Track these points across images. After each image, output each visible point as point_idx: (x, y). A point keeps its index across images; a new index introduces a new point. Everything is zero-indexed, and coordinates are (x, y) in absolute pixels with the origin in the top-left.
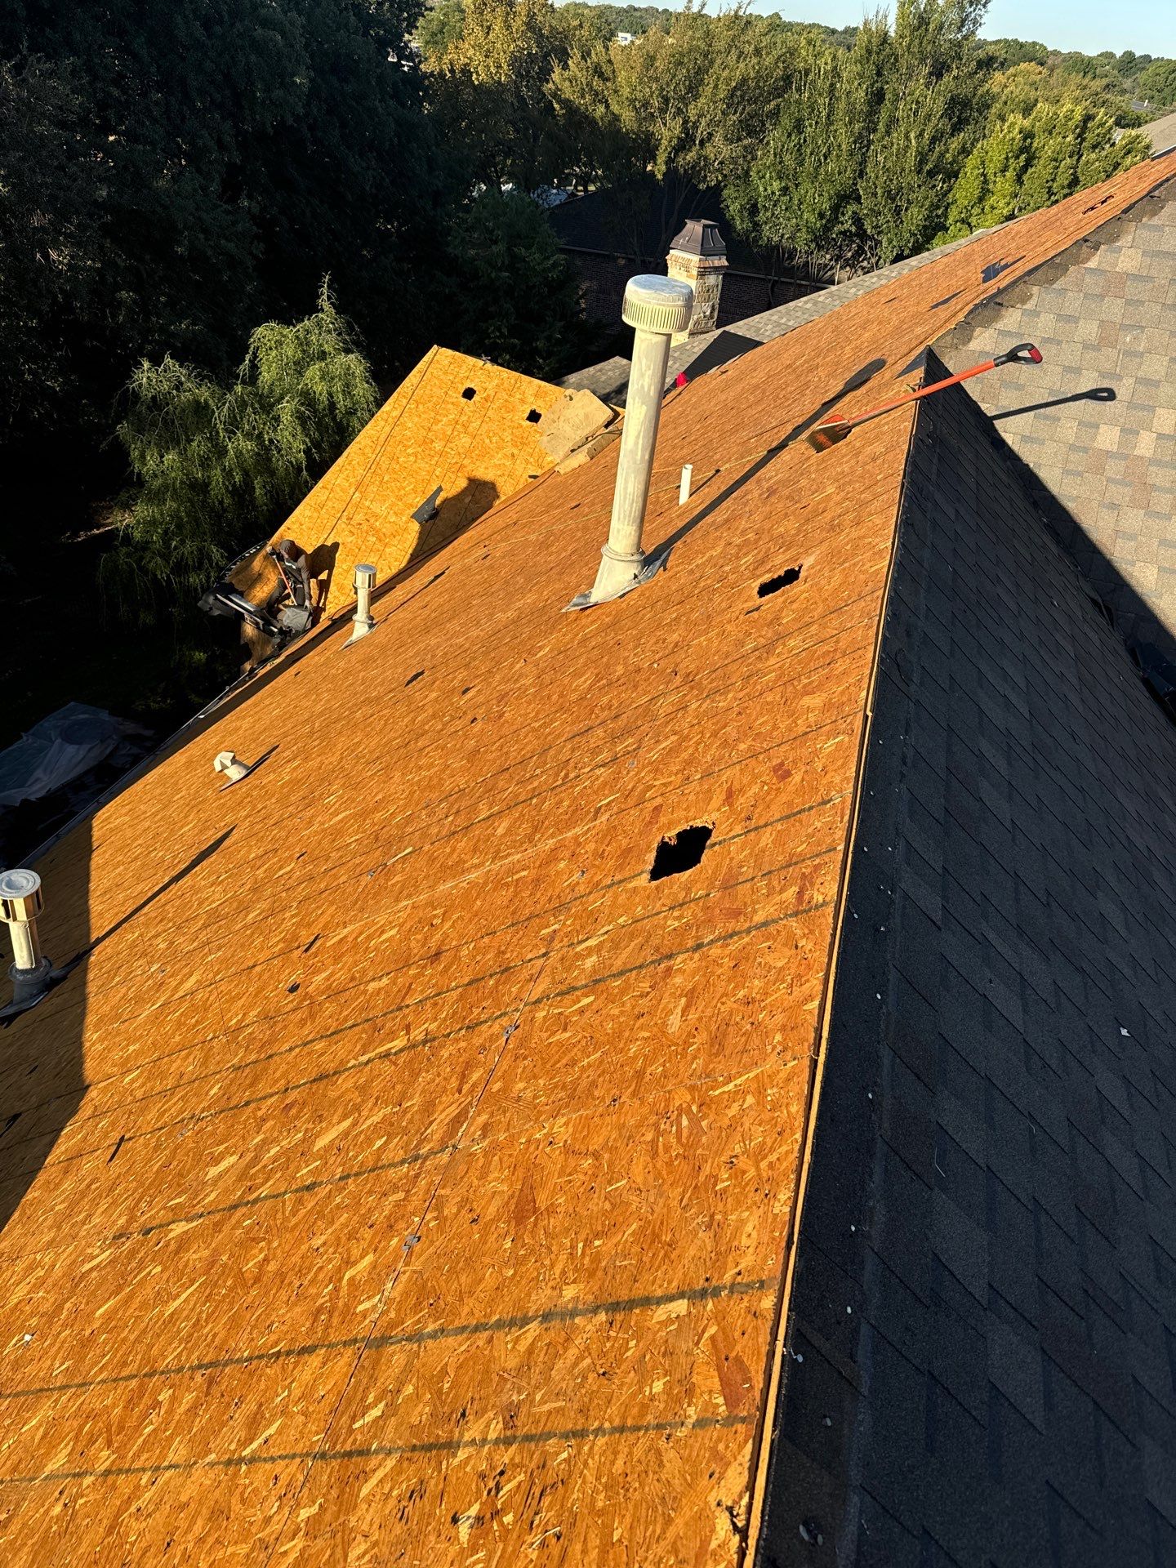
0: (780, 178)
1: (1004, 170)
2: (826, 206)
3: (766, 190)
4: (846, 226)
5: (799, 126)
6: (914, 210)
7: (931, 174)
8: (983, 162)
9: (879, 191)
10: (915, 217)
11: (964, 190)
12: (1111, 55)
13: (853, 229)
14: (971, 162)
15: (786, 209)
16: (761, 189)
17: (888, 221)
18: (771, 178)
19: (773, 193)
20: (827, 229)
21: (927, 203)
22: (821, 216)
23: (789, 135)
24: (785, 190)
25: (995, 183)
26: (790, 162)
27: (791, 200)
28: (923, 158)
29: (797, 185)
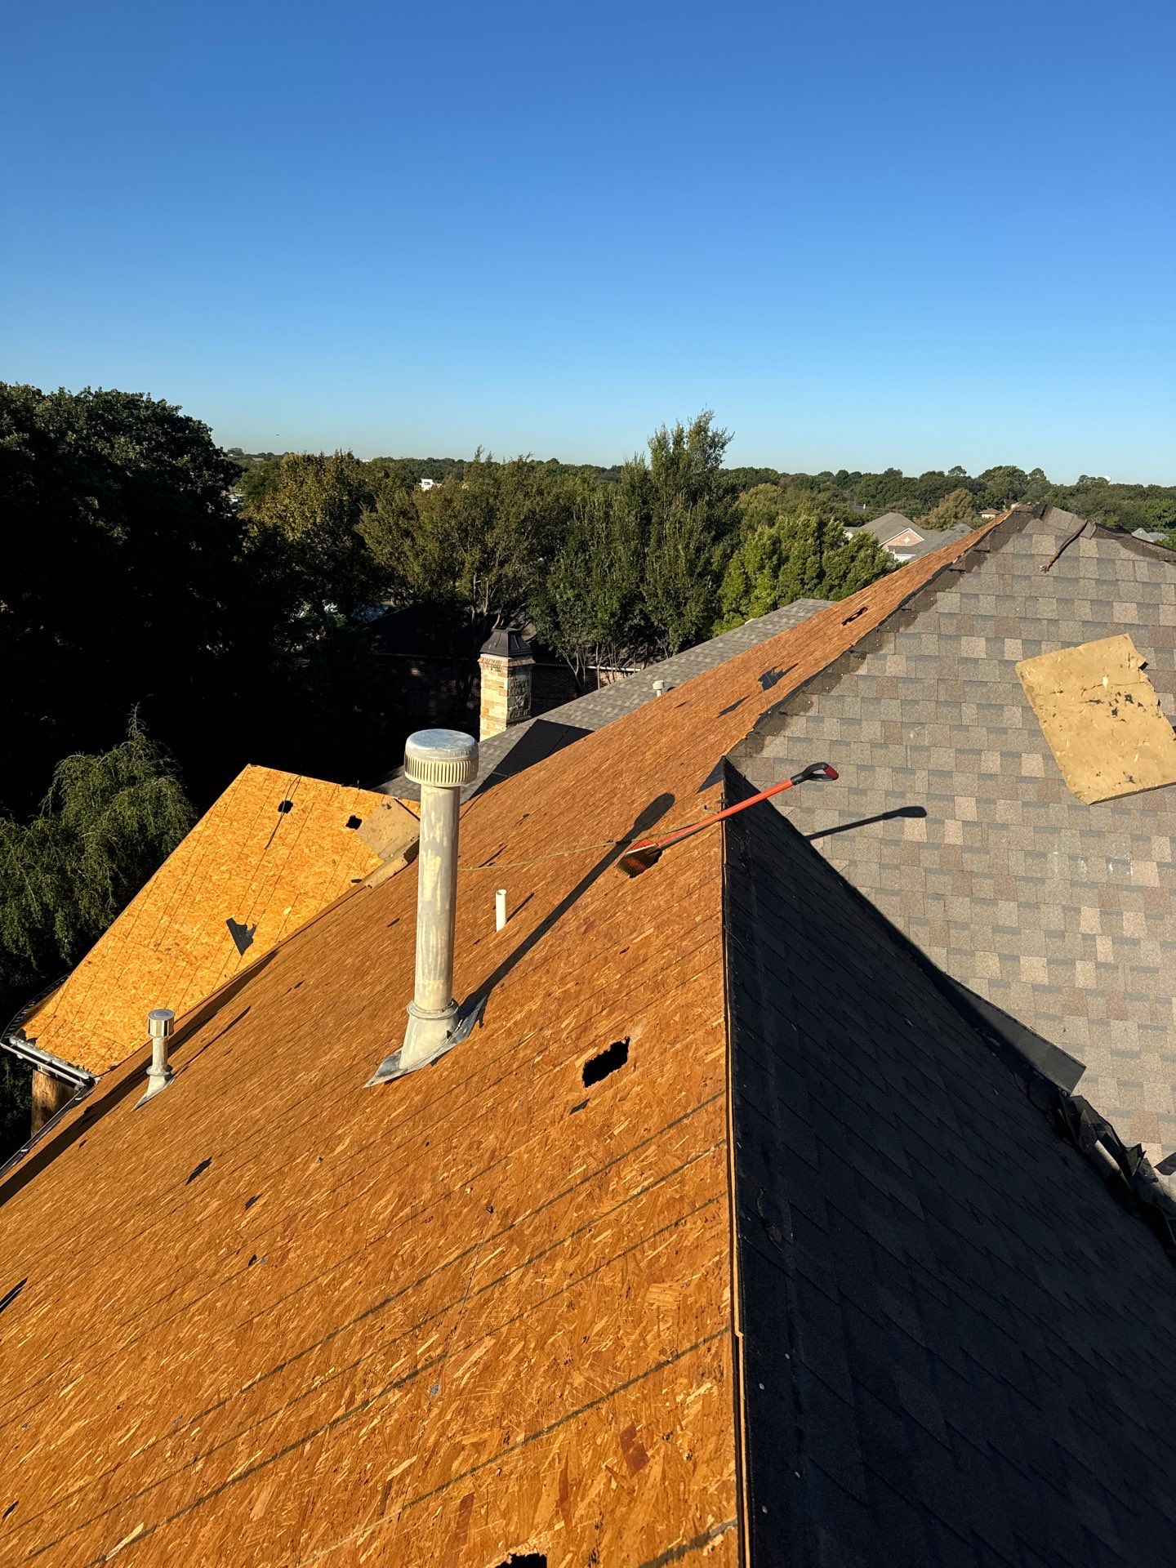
0: (573, 587)
1: (762, 567)
2: (616, 605)
3: (561, 597)
4: (636, 621)
5: (583, 546)
6: (691, 605)
7: (701, 575)
8: (743, 564)
9: (660, 592)
10: (693, 611)
11: (731, 586)
12: (829, 474)
13: (642, 623)
14: (733, 563)
15: (582, 611)
16: (558, 597)
17: (671, 615)
18: (565, 587)
19: (569, 599)
20: (619, 626)
21: (702, 599)
22: (613, 615)
23: (576, 554)
24: (578, 597)
25: (756, 579)
26: (579, 574)
27: (585, 604)
28: (692, 564)
29: (589, 592)
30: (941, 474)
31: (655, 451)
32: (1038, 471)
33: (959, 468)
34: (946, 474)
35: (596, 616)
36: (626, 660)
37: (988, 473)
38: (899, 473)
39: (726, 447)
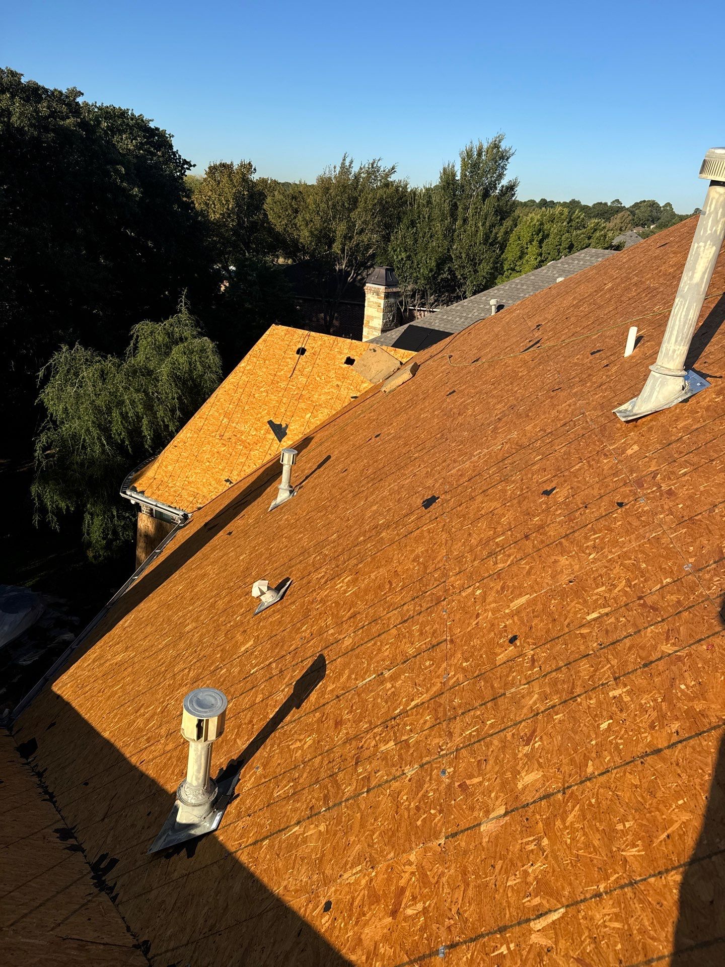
0: (406, 251)
1: (531, 241)
2: (434, 264)
3: (397, 258)
4: (445, 276)
5: (413, 224)
6: (484, 264)
7: (492, 245)
8: (519, 238)
9: (464, 255)
10: (485, 269)
11: (511, 253)
13: (449, 277)
14: (513, 237)
15: (410, 267)
16: (395, 257)
17: (470, 271)
18: (400, 250)
19: (402, 259)
20: (435, 278)
21: (492, 260)
22: (431, 270)
23: (408, 228)
24: (409, 257)
25: (527, 248)
26: (410, 242)
27: (412, 262)
28: (487, 237)
29: (416, 254)
30: (606, 204)
31: (463, 159)
32: (668, 204)
33: (617, 201)
34: (609, 204)
35: (419, 271)
36: (433, 304)
37: (636, 204)
38: (579, 202)
39: (509, 160)
